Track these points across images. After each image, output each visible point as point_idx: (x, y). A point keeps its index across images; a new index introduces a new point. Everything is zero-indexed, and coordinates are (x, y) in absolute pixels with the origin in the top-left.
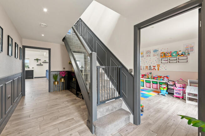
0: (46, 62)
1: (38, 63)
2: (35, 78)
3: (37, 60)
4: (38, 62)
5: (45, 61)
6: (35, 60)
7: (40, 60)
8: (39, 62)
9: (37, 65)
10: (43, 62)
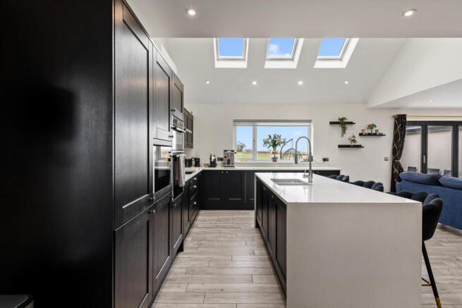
0: (374, 131)
3: (343, 124)
5: (371, 127)
7: (353, 123)
8: (350, 132)
9: (340, 146)
10: (361, 135)
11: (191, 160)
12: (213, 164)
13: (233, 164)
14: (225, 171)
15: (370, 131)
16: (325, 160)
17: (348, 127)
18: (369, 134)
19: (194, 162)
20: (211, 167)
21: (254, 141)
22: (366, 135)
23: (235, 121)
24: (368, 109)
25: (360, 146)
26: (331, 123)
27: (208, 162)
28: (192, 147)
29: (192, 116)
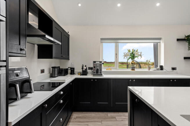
9: (185, 58)
11: (67, 69)
12: (85, 73)
13: (101, 73)
14: (94, 79)
16: (174, 69)
19: (69, 71)
20: (83, 75)
21: (116, 54)
23: (102, 39)
26: (178, 40)
27: (81, 71)
28: (68, 59)
29: (69, 35)
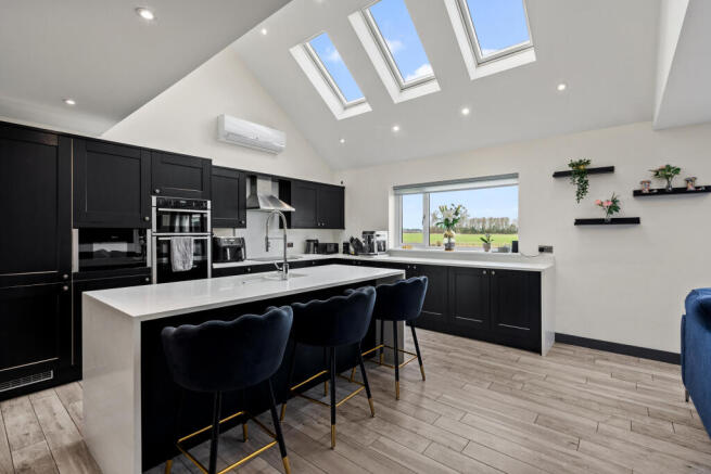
0: (678, 182)
1: (590, 208)
2: (561, 339)
3: (580, 174)
4: (582, 191)
5: (667, 172)
6: (557, 175)
7: (610, 170)
8: (601, 190)
9: (579, 222)
10: (637, 194)
15: (663, 184)
16: (543, 250)
17: (592, 180)
18: (661, 192)
22: (651, 193)
24: (659, 130)
25: (636, 221)
29: (343, 188)
